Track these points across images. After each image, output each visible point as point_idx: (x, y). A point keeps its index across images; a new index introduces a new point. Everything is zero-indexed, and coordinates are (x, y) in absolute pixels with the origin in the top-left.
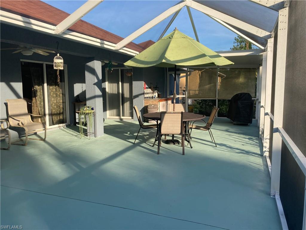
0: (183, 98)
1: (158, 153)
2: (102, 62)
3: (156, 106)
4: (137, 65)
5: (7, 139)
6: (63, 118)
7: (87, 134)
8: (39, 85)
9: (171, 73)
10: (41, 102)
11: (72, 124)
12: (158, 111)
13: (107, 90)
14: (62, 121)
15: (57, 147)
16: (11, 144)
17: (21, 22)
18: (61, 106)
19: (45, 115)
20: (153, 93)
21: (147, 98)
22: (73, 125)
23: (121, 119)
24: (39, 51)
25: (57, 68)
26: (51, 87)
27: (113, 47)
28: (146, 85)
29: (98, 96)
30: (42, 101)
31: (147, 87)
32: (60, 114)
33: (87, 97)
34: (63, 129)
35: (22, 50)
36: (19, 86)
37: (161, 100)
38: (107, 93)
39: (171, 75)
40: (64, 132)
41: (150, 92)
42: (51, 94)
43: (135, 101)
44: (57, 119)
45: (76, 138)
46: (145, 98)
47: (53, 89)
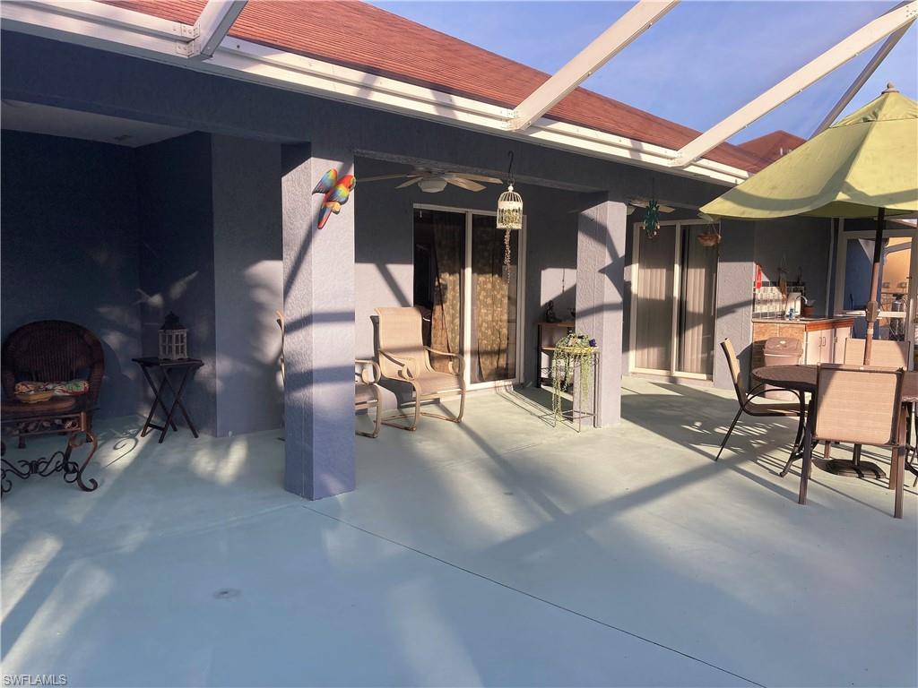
0: (893, 319)
1: (801, 500)
2: (629, 205)
3: (793, 345)
4: (743, 213)
5: (372, 412)
6: (507, 364)
7: (571, 414)
8: (452, 273)
9: (852, 234)
10: (453, 317)
11: (531, 383)
12: (802, 362)
13: (634, 289)
14: (503, 371)
15: (490, 443)
16: (382, 424)
17: (432, 106)
18: (505, 331)
19: (462, 352)
20: (785, 301)
21: (764, 315)
22: (533, 385)
23: (673, 380)
24: (461, 180)
25: (504, 227)
26: (482, 278)
27: (668, 158)
28: (762, 274)
29: (612, 307)
30: (458, 315)
31: (767, 280)
32: (499, 352)
33: (579, 307)
34: (507, 394)
35: (420, 179)
36: (405, 274)
37: (814, 325)
38: (633, 297)
39: (853, 243)
40: (509, 404)
41: (776, 298)
42: (481, 297)
43: (721, 325)
44: (490, 367)
45: (540, 423)
46: (757, 316)
47: (485, 283)
